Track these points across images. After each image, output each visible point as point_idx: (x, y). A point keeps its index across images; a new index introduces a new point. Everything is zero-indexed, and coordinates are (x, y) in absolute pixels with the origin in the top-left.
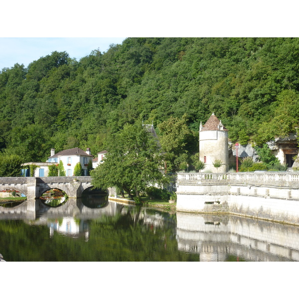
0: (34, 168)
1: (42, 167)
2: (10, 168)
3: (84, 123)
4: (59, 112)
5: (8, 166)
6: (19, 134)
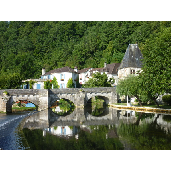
0: (33, 83)
1: (39, 83)
2: (13, 83)
3: (53, 55)
4: (35, 48)
6: (14, 60)
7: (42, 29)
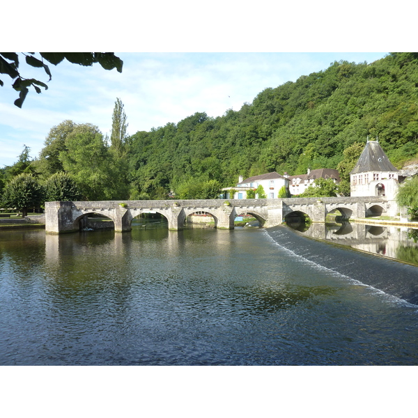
0: (234, 192)
1: (240, 192)
2: (211, 193)
3: (233, 162)
4: (211, 154)
5: (209, 191)
6: (200, 166)
7: (218, 133)
